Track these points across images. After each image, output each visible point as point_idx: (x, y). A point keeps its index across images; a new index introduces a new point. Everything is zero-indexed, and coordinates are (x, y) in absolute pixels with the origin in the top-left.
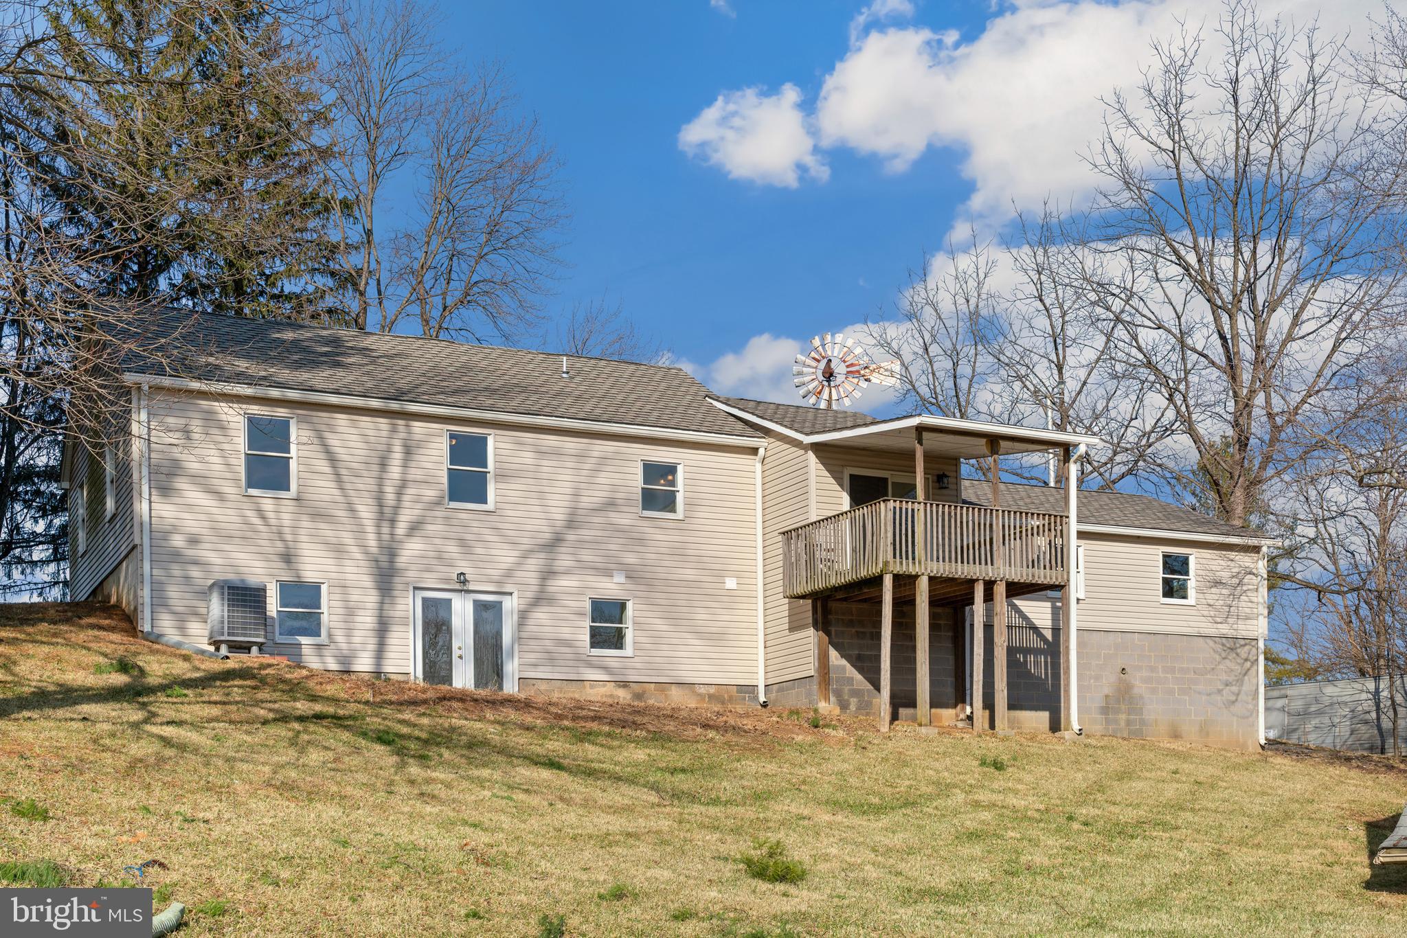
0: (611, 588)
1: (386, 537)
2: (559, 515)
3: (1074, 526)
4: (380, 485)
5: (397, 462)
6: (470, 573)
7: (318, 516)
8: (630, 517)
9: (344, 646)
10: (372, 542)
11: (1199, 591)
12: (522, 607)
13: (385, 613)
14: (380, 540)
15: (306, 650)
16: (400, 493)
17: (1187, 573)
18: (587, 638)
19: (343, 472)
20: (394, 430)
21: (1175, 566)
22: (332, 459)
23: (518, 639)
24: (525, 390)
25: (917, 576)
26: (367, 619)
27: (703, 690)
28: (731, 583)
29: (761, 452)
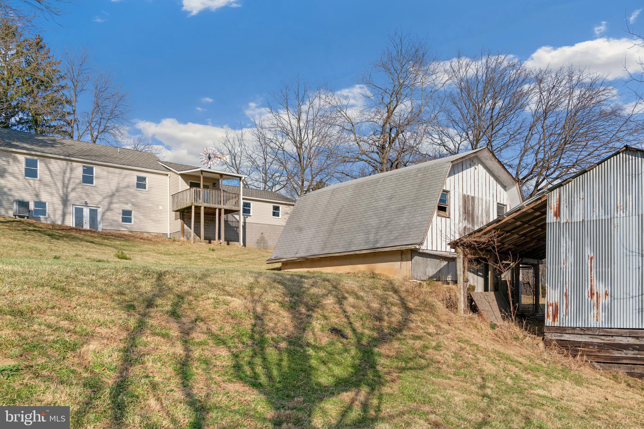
0: (128, 207)
1: (65, 191)
2: (114, 188)
3: (242, 197)
4: (64, 178)
5: (68, 172)
6: (88, 202)
7: (46, 185)
8: (133, 190)
9: (53, 218)
10: (61, 192)
11: (282, 215)
12: (103, 211)
13: (65, 211)
14: (63, 192)
15: (42, 219)
16: (69, 180)
17: (279, 210)
18: (121, 219)
19: (53, 174)
20: (68, 164)
21: (276, 208)
22: (50, 171)
23: (102, 219)
24: (106, 156)
25: (201, 207)
26: (60, 212)
27: (153, 234)
28: (161, 208)
29: (169, 175)
